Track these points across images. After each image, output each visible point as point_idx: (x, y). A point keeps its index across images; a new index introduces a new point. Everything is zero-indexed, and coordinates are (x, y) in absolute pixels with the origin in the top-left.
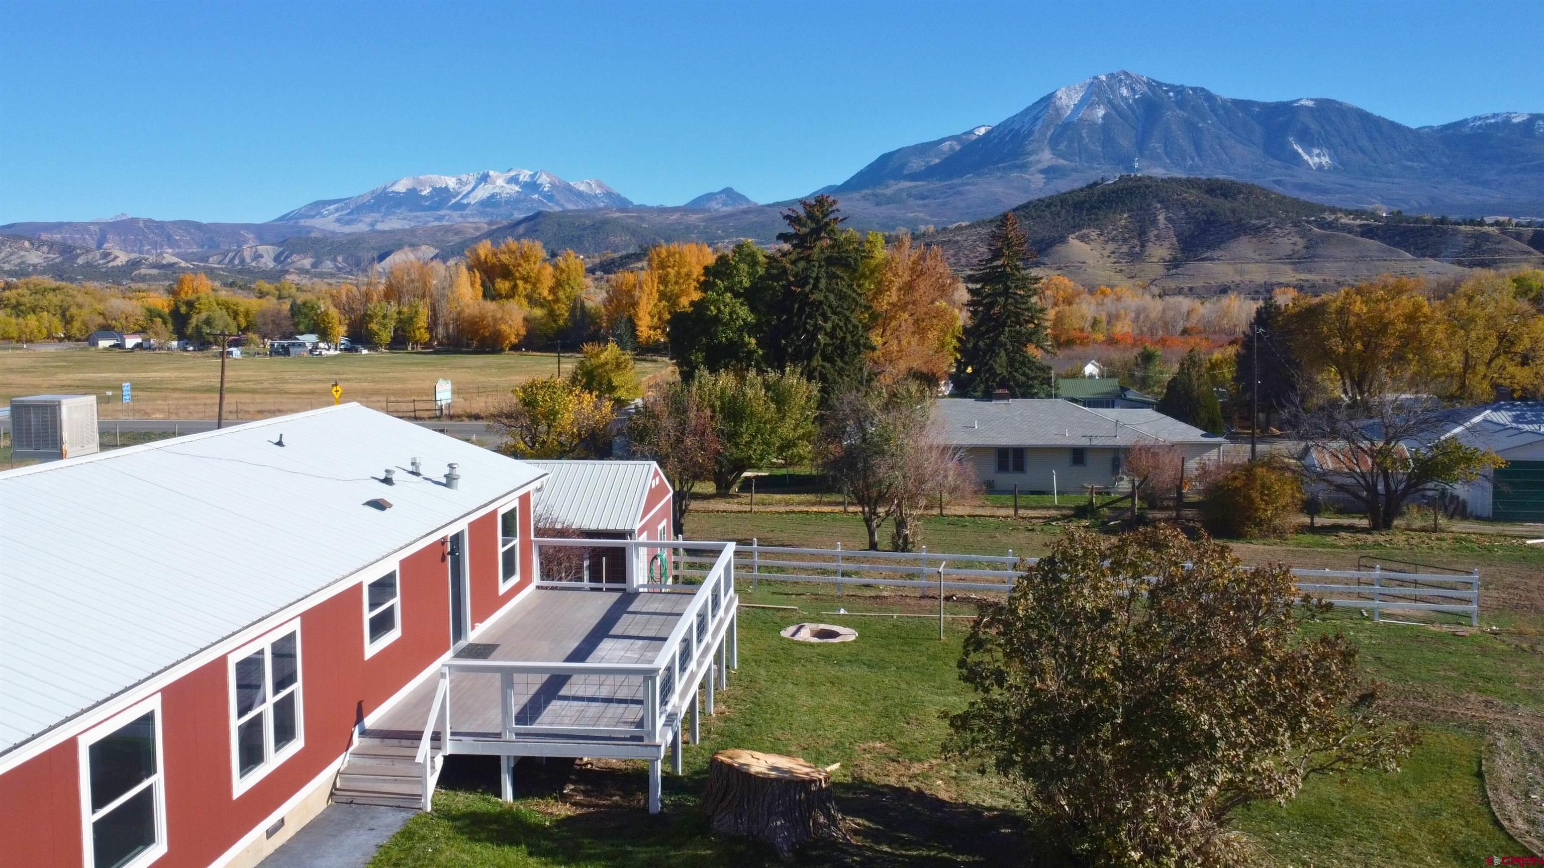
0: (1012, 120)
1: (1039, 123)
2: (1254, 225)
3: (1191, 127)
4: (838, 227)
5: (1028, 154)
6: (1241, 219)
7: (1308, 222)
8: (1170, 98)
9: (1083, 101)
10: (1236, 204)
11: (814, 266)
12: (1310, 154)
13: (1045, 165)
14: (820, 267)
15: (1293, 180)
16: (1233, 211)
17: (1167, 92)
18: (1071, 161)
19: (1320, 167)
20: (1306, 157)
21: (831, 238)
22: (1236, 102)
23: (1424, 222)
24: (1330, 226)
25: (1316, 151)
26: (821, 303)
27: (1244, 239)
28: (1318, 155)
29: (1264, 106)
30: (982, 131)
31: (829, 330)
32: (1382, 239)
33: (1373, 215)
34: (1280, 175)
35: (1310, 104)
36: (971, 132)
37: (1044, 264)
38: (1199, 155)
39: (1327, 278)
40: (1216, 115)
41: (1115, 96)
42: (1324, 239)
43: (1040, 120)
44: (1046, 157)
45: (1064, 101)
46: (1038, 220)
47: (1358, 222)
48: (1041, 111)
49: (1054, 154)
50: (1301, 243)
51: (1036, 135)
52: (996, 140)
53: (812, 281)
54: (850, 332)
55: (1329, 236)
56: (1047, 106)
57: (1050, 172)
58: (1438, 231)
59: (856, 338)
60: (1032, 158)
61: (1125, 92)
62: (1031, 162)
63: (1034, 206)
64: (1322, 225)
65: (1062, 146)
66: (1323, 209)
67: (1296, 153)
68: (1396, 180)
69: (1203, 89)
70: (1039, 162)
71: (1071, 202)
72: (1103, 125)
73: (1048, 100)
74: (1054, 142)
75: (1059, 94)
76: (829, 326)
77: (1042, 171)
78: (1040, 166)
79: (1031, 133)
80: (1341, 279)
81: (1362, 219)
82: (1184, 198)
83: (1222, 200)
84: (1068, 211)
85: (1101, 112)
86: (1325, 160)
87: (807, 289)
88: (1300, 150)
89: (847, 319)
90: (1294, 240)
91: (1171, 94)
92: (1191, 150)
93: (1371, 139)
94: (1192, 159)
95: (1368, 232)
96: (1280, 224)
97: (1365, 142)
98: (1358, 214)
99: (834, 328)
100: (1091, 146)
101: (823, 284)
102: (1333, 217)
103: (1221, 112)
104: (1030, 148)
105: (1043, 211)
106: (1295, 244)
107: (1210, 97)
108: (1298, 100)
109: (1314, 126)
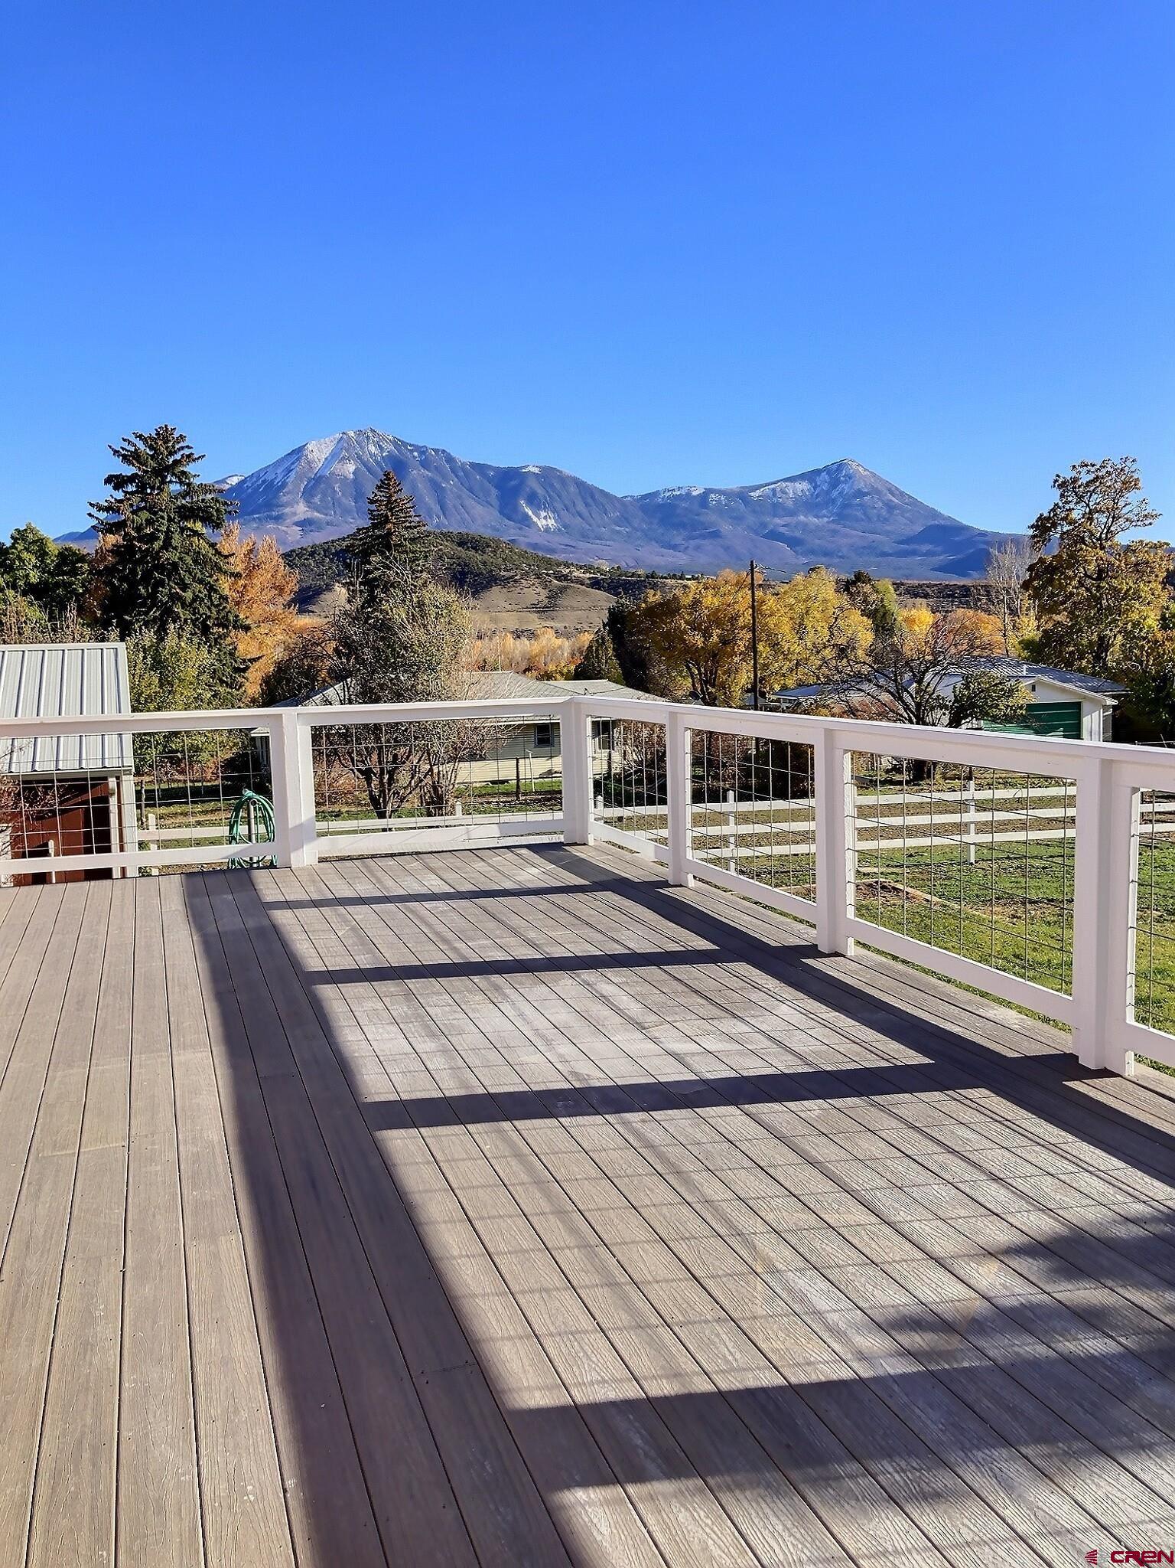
0: (265, 470)
1: (293, 474)
2: (503, 576)
3: (436, 487)
4: (190, 468)
5: (281, 506)
6: (492, 571)
7: (547, 574)
8: (414, 457)
9: (334, 455)
10: (485, 557)
11: (163, 518)
12: (538, 517)
13: (301, 517)
14: (170, 520)
15: (527, 540)
16: (484, 563)
17: (411, 451)
18: (326, 515)
19: (547, 530)
20: (535, 519)
21: (181, 483)
22: (473, 465)
23: (639, 576)
24: (565, 578)
25: (543, 514)
26: (175, 565)
27: (496, 589)
28: (545, 518)
29: (497, 470)
30: (235, 481)
31: (188, 601)
32: (607, 591)
33: (599, 570)
34: (515, 535)
35: (536, 470)
36: (224, 481)
37: (313, 612)
38: (444, 514)
39: (567, 625)
40: (457, 476)
41: (364, 452)
42: (563, 590)
43: (293, 472)
44: (301, 510)
45: (315, 455)
46: (303, 568)
47: (588, 575)
48: (293, 464)
49: (309, 507)
50: (544, 593)
51: (290, 487)
52: (250, 490)
53: (162, 536)
54: (216, 606)
55: (565, 587)
56: (298, 459)
57: (305, 524)
58: (650, 584)
59: (223, 614)
60: (287, 510)
61: (373, 449)
62: (287, 514)
63: (297, 555)
64: (560, 577)
65: (317, 500)
66: (559, 565)
67: (527, 516)
68: (608, 543)
69: (444, 451)
70: (295, 514)
71: (334, 551)
72: (355, 480)
73: (298, 452)
74: (308, 494)
75: (310, 447)
76: (188, 595)
77: (297, 524)
78: (296, 519)
79: (284, 485)
80: (579, 626)
81: (590, 573)
82: (440, 550)
83: (473, 552)
84: (332, 560)
85: (351, 467)
86: (551, 522)
87: (156, 545)
88: (530, 513)
89: (212, 589)
90: (538, 591)
91: (416, 454)
92: (436, 508)
93: (587, 505)
94: (439, 518)
95: (596, 584)
96: (525, 575)
97: (581, 507)
98: (588, 568)
99: (195, 598)
100: (344, 500)
101: (177, 540)
102: (568, 571)
103: (461, 474)
104: (285, 499)
105: (307, 559)
106: (539, 594)
107: (450, 459)
108: (524, 467)
109: (540, 491)
